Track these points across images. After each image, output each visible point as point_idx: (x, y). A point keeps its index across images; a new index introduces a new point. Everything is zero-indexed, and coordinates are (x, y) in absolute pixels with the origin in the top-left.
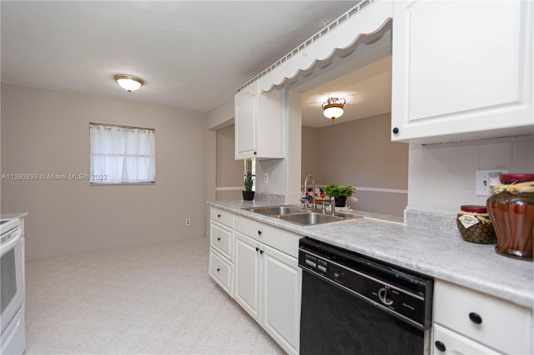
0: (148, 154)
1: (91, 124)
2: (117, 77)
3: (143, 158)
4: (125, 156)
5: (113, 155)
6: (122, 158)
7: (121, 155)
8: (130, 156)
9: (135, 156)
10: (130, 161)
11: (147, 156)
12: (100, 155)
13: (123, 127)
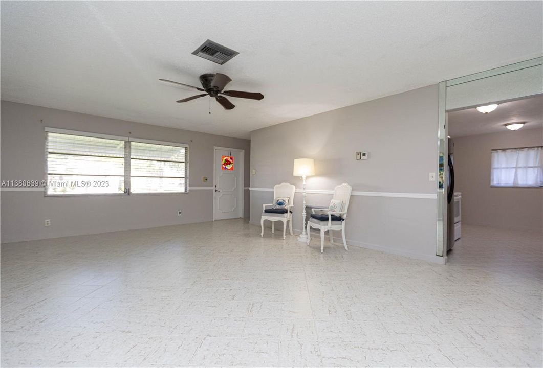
0: (537, 165)
1: (493, 150)
2: (506, 125)
3: (532, 169)
4: (516, 168)
5: (507, 168)
6: (514, 170)
7: (514, 168)
8: (520, 167)
9: (525, 167)
10: (520, 171)
11: (536, 167)
12: (498, 168)
13: (515, 149)
